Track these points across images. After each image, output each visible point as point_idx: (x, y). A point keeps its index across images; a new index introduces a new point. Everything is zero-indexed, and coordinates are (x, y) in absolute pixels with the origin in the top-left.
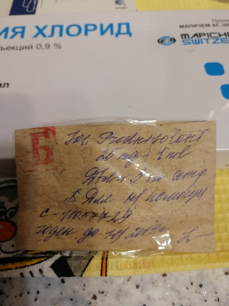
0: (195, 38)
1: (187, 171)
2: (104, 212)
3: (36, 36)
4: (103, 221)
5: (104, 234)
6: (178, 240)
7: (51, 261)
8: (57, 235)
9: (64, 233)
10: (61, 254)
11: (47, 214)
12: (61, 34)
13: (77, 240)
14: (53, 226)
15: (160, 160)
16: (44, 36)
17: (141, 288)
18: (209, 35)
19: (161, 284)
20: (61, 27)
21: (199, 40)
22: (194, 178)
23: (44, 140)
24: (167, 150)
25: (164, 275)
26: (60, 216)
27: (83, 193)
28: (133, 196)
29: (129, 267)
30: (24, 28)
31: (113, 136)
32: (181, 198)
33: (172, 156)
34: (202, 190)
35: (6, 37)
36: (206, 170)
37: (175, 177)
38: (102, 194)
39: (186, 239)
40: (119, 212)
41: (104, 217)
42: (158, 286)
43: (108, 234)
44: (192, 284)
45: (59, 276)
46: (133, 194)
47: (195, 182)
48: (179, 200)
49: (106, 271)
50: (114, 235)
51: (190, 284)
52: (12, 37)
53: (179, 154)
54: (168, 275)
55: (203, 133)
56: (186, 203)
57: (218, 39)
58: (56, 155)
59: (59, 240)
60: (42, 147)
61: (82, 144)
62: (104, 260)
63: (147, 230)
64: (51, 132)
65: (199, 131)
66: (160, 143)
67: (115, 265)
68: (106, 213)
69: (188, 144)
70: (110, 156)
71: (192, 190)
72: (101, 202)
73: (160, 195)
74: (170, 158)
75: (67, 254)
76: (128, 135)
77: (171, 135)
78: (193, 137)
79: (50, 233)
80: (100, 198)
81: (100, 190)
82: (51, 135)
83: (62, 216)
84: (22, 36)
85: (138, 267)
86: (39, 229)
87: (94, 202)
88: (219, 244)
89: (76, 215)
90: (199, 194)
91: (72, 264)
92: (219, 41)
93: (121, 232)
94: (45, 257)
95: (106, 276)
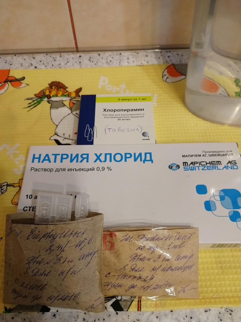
0: (192, 165)
1: (183, 256)
2: (140, 276)
3: (95, 161)
4: (139, 281)
5: (140, 288)
6: (179, 291)
7: (111, 302)
8: (115, 287)
9: (119, 286)
10: (116, 298)
11: (109, 275)
12: (111, 161)
13: (126, 290)
14: (113, 282)
15: (169, 249)
16: (101, 161)
17: (159, 318)
18: (200, 163)
19: (170, 316)
20: (111, 154)
21: (193, 167)
22: (187, 260)
23: (109, 238)
24: (173, 243)
25: (172, 311)
26: (117, 277)
27: (129, 266)
28: (155, 268)
29: (152, 306)
30: (88, 155)
31: (145, 237)
32: (180, 270)
33: (175, 247)
34: (191, 265)
35: (77, 161)
36: (193, 255)
37: (177, 259)
38: (139, 267)
39: (183, 290)
40: (148, 277)
41: (140, 279)
42: (168, 317)
43: (142, 288)
44: (186, 317)
45: (115, 311)
46: (155, 267)
47: (187, 261)
48: (179, 270)
49: (141, 309)
50: (145, 288)
51: (185, 317)
52: (81, 161)
53: (179, 246)
54: (174, 311)
55: (192, 234)
56: (182, 272)
57: (205, 167)
58: (116, 246)
59: (116, 290)
60: (108, 242)
61: (129, 242)
62: (139, 302)
63: (162, 286)
64: (114, 235)
65: (190, 234)
66: (169, 240)
67: (145, 305)
68: (141, 277)
69: (184, 240)
70: (144, 248)
71: (185, 266)
72: (139, 271)
73: (169, 268)
74: (174, 248)
75: (119, 298)
76: (153, 236)
77: (175, 235)
78: (186, 236)
79: (111, 286)
80: (138, 269)
81: (138, 265)
82: (114, 237)
83: (118, 277)
84: (87, 161)
85: (157, 306)
86: (105, 284)
87: (135, 271)
88: (202, 295)
89: (125, 277)
90: (190, 267)
91: (122, 304)
92: (206, 168)
93: (148, 287)
94: (107, 300)
95: (140, 311)
